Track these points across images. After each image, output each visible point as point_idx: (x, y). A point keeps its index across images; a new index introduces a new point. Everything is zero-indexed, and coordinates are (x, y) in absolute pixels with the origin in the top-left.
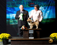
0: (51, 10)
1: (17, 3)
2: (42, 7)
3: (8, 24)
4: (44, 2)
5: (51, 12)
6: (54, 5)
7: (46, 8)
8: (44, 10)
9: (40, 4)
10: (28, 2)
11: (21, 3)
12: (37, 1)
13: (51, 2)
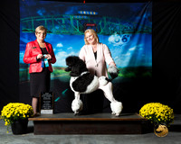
0: (141, 45)
1: (51, 21)
2: (116, 35)
3: (23, 79)
4: (123, 22)
5: (141, 49)
6: (150, 31)
7: (129, 39)
8: (121, 42)
9: (113, 26)
10: (80, 21)
11: (61, 21)
12: (105, 18)
13: (142, 24)
